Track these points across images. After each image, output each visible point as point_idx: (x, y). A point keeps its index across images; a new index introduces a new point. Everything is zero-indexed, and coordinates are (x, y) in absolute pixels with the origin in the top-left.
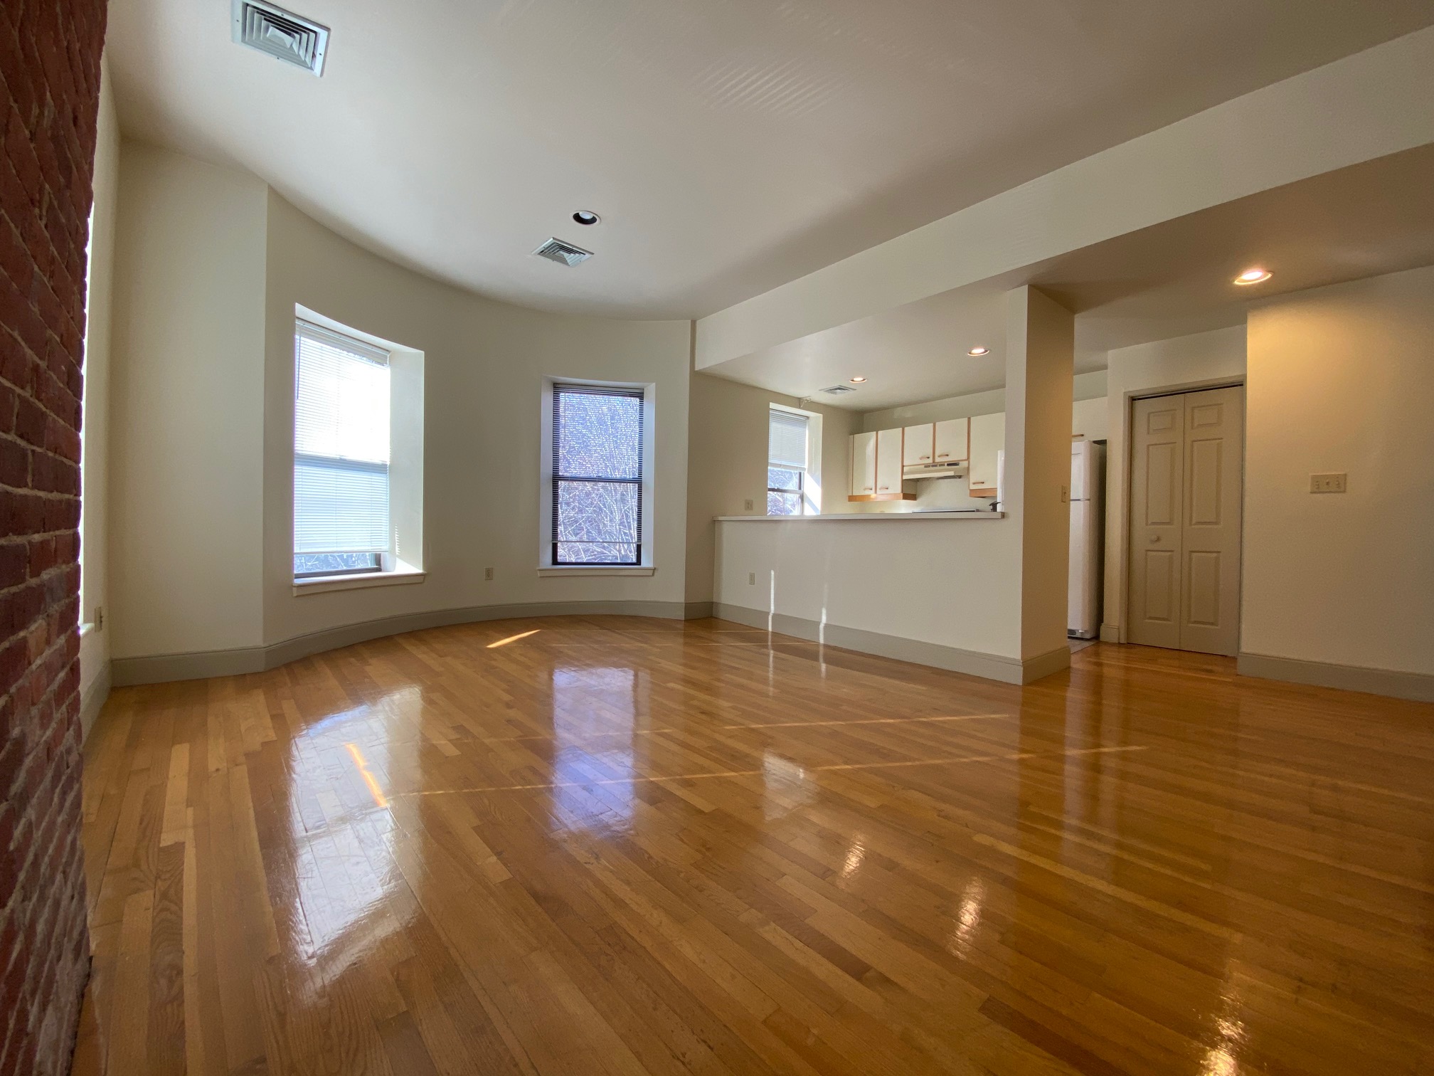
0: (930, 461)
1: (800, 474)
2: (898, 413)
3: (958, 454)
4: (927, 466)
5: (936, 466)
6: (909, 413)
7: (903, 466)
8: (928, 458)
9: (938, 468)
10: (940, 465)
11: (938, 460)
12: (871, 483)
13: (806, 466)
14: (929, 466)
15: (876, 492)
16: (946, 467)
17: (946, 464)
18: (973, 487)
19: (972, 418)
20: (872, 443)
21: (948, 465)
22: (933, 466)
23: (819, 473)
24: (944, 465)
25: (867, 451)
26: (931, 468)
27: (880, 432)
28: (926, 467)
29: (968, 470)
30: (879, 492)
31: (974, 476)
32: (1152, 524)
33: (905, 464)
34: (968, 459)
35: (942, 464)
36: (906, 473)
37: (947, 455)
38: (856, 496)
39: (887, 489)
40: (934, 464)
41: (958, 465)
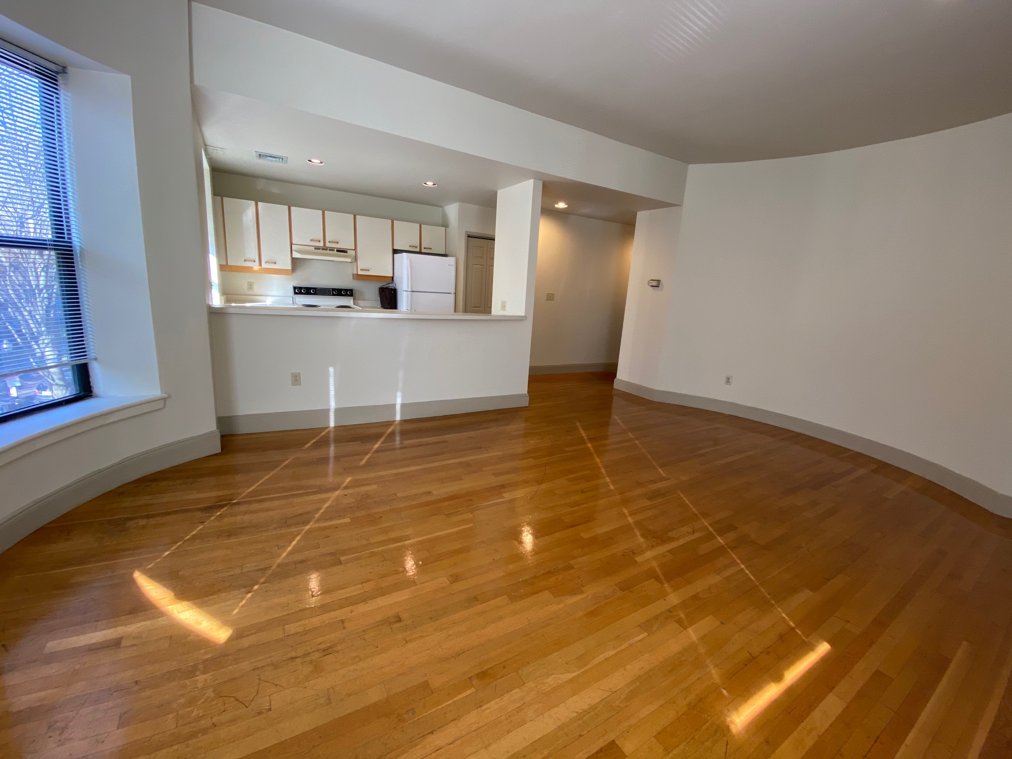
0: (321, 244)
3: (347, 243)
4: (317, 248)
5: (326, 250)
7: (291, 244)
8: (320, 241)
9: (328, 252)
10: (330, 250)
11: (328, 245)
12: (253, 254)
14: (319, 249)
15: (260, 264)
16: (335, 252)
17: (335, 250)
18: (360, 273)
19: (357, 216)
20: (251, 212)
21: (337, 251)
22: (323, 249)
24: (333, 250)
25: (244, 219)
26: (321, 251)
27: (260, 204)
29: (356, 259)
30: (264, 265)
31: (361, 264)
32: (474, 307)
33: (294, 242)
34: (355, 249)
35: (332, 249)
36: (297, 251)
37: (338, 243)
38: (231, 266)
39: (275, 263)
40: (325, 248)
41: (347, 252)
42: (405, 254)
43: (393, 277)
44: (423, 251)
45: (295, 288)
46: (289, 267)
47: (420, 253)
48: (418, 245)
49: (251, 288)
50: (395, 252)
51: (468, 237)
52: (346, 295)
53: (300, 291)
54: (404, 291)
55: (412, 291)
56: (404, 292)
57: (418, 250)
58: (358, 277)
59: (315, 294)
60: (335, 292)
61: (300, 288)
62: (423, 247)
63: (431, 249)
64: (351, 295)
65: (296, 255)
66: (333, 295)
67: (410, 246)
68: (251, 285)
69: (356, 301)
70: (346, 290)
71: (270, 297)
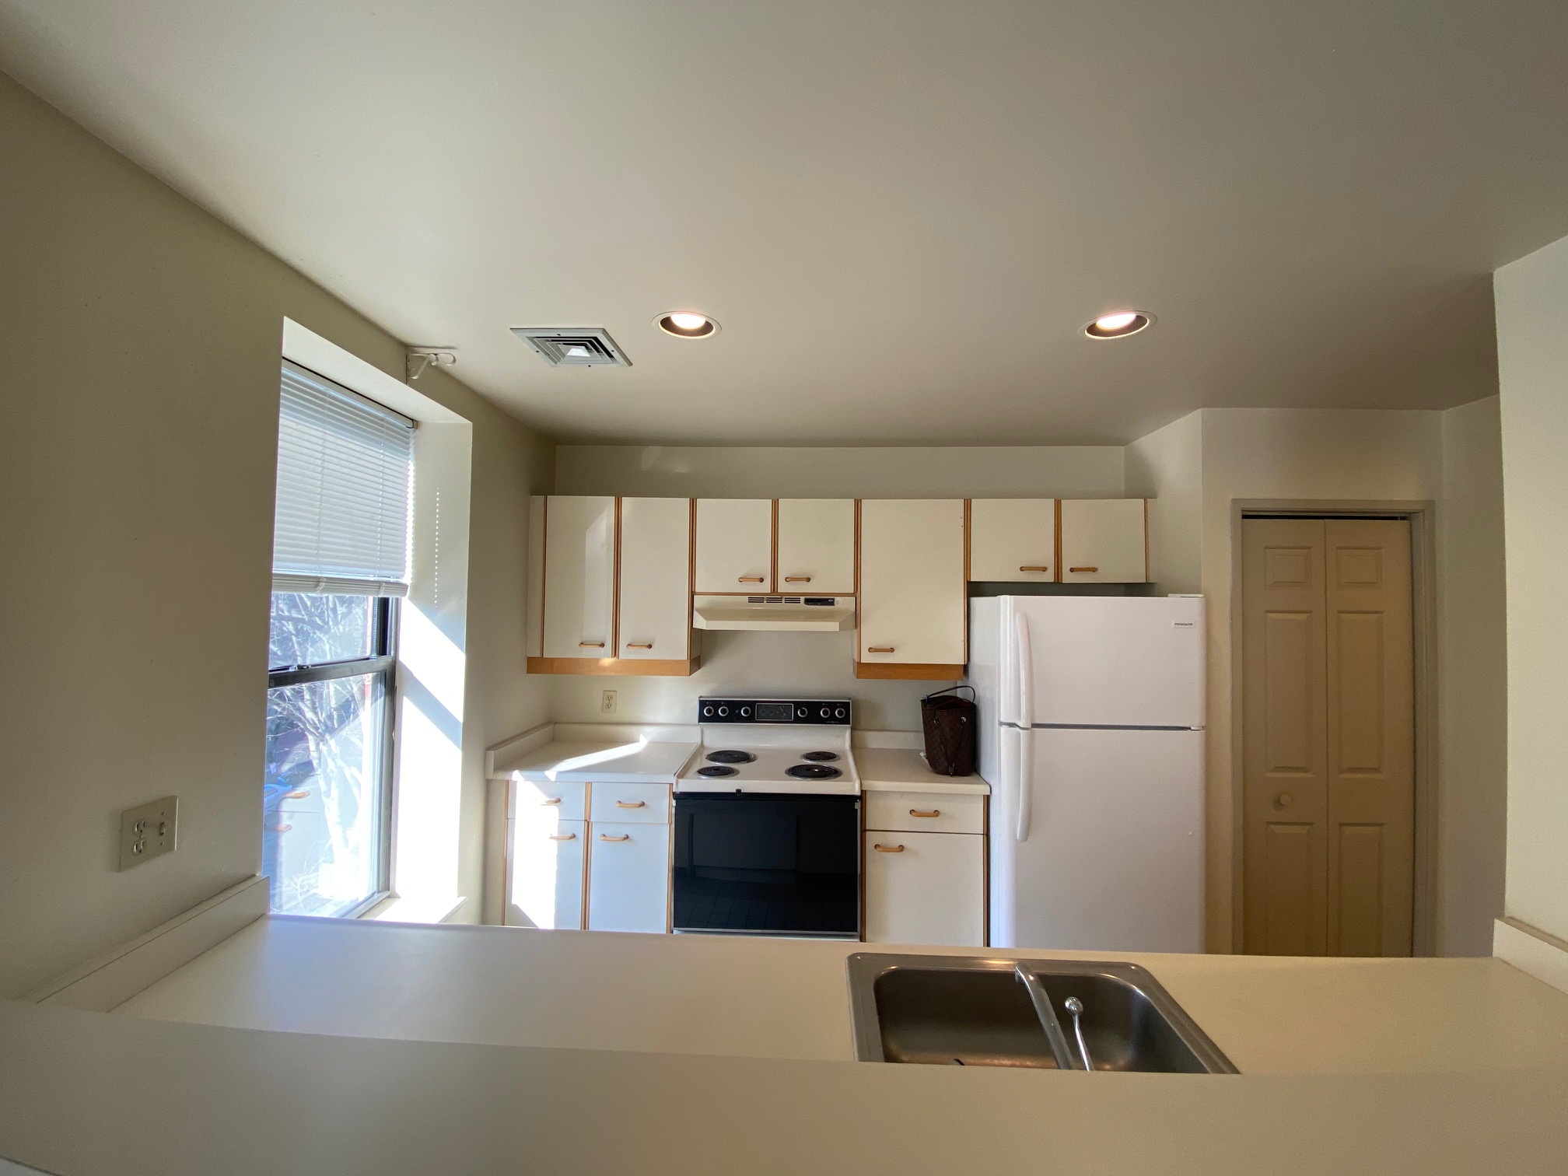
0: (765, 588)
1: (384, 605)
2: (650, 458)
3: (833, 578)
4: (755, 599)
5: (779, 600)
6: (680, 465)
7: (693, 594)
8: (763, 580)
9: (783, 606)
10: (788, 601)
11: (783, 587)
12: (602, 630)
13: (407, 579)
14: (761, 601)
15: (615, 652)
16: (802, 605)
17: (802, 599)
18: (867, 658)
19: (864, 502)
20: (604, 524)
21: (808, 601)
22: (770, 601)
23: (458, 605)
24: (797, 601)
25: (588, 540)
26: (764, 606)
27: (626, 501)
28: (751, 600)
29: (856, 619)
30: (625, 653)
31: (872, 633)
32: (1277, 769)
33: (697, 590)
34: (856, 593)
35: (793, 599)
36: (703, 612)
37: (808, 580)
38: (552, 660)
39: (650, 646)
40: (775, 597)
41: (832, 604)
42: (1006, 601)
43: (966, 668)
44: (1068, 578)
45: (703, 704)
46: (683, 654)
47: (1057, 588)
48: (1049, 559)
49: (609, 706)
50: (975, 589)
51: (1244, 517)
52: (831, 720)
53: (715, 711)
54: (1001, 724)
55: (1034, 726)
56: (1004, 729)
57: (1049, 577)
58: (864, 670)
59: (751, 719)
60: (803, 712)
61: (716, 704)
62: (1065, 569)
63: (1094, 570)
64: (845, 721)
65: (701, 623)
66: (797, 720)
67: (1022, 569)
68: (610, 698)
69: (859, 733)
70: (832, 706)
71: (648, 729)
